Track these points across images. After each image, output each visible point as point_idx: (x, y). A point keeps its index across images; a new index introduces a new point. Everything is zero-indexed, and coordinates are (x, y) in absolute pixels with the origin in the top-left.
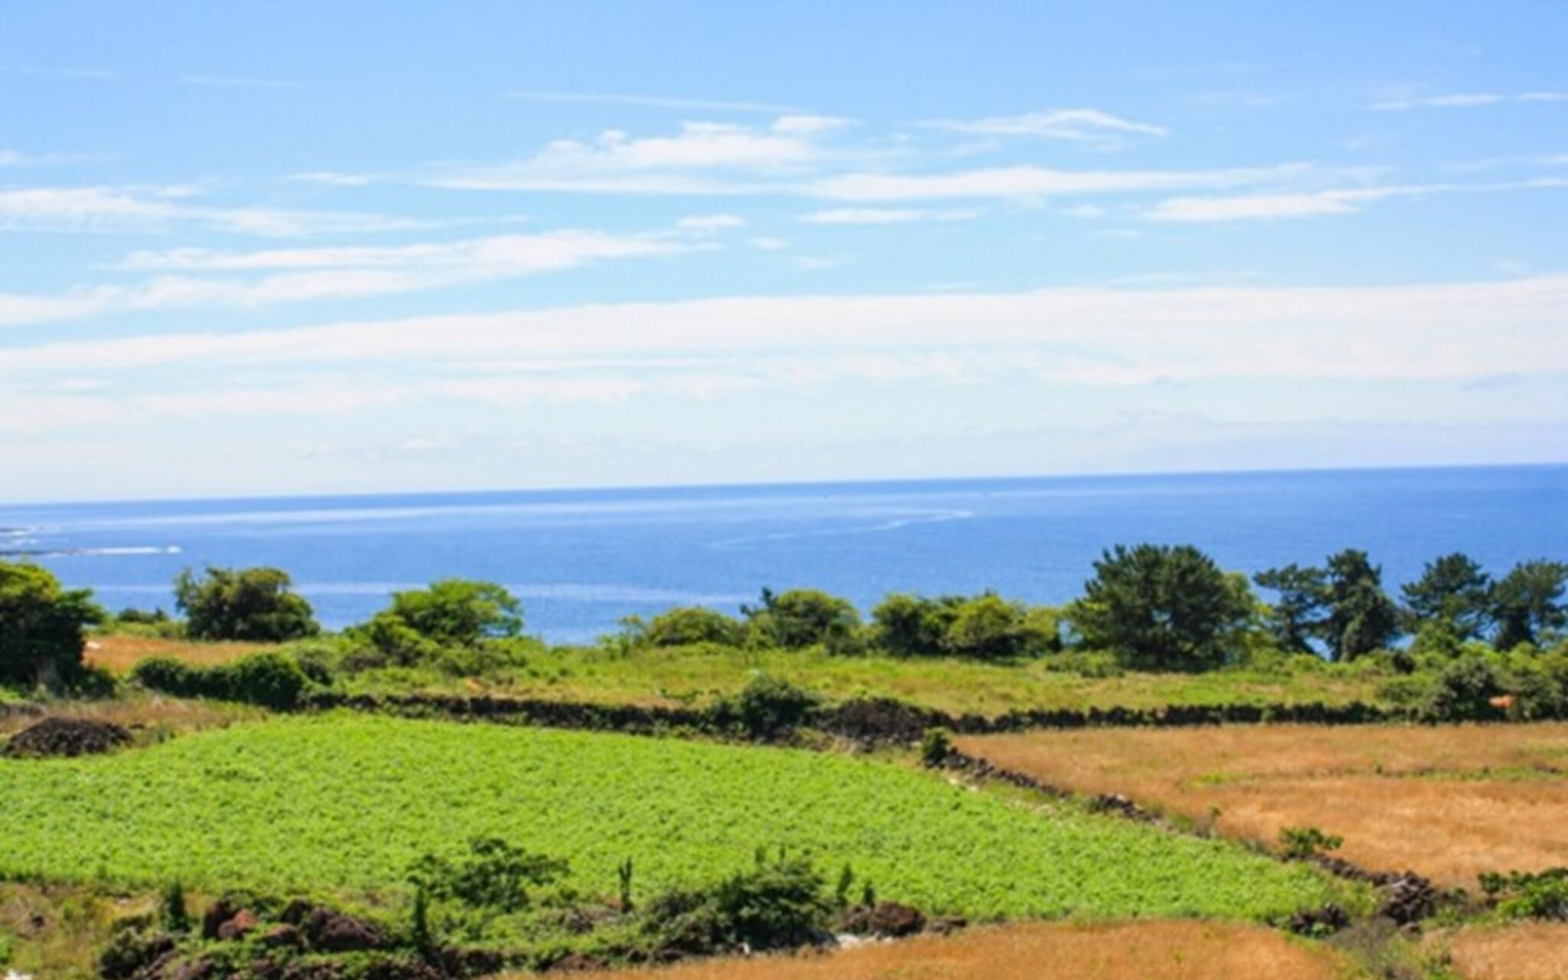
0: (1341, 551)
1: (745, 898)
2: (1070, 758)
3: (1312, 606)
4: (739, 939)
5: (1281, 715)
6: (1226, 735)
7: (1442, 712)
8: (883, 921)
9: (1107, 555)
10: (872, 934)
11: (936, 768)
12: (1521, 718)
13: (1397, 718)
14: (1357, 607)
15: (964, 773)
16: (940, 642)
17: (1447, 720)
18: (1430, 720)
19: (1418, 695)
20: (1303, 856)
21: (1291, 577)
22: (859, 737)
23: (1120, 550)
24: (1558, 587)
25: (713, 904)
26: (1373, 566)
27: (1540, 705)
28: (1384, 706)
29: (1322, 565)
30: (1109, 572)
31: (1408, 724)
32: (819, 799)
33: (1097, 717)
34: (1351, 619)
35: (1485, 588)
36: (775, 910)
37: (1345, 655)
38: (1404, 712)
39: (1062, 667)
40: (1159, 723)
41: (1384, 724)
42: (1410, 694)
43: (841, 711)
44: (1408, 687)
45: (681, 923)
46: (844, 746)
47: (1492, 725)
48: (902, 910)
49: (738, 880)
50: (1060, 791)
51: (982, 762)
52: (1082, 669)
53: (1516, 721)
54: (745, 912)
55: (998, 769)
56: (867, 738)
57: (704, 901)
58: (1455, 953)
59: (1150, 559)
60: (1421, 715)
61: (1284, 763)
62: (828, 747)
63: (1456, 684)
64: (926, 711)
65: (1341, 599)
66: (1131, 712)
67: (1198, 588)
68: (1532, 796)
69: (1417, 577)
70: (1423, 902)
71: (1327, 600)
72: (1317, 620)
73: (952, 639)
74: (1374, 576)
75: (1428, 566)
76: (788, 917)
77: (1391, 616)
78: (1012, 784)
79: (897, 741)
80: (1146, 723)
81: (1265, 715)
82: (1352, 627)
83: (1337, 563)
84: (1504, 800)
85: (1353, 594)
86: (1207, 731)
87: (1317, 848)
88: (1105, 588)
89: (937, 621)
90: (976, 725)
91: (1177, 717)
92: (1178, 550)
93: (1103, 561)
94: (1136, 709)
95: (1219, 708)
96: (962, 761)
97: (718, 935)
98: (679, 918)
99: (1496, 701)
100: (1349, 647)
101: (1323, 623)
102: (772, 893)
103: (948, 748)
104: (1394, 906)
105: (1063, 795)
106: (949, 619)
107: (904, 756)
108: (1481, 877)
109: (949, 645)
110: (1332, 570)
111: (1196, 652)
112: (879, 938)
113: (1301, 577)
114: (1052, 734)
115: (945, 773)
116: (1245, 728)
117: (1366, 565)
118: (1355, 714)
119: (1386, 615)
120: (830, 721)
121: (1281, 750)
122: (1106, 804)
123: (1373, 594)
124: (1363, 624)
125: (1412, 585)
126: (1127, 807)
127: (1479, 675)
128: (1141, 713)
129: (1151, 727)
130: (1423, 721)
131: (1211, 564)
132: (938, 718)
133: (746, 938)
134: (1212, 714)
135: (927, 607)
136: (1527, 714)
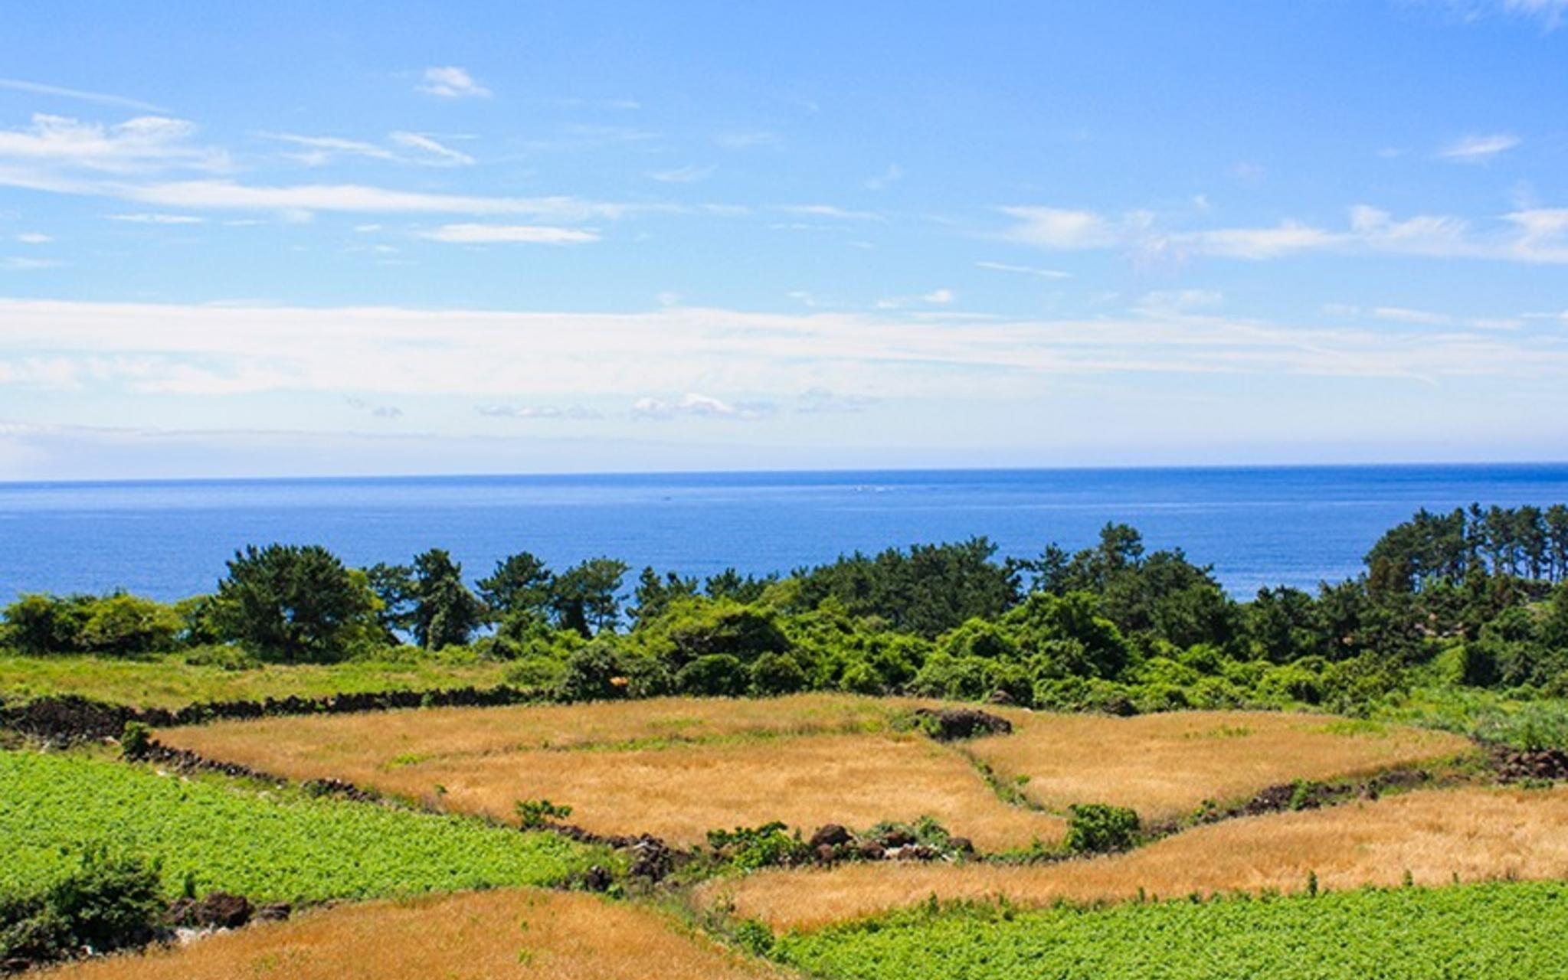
0: (427, 551)
1: (84, 900)
2: (267, 747)
3: (398, 600)
4: (81, 942)
5: (439, 700)
6: (394, 718)
7: (574, 693)
8: (214, 912)
9: (239, 555)
10: (207, 926)
11: (140, 761)
12: (640, 696)
13: (537, 699)
14: (442, 600)
15: (170, 765)
16: (75, 640)
17: (579, 699)
18: (566, 699)
19: (549, 678)
20: (541, 827)
21: (379, 574)
22: (52, 735)
23: (251, 551)
24: (615, 582)
25: (50, 908)
26: (454, 564)
27: (652, 683)
28: (526, 689)
29: (408, 563)
30: (241, 571)
31: (547, 704)
32: (43, 798)
33: (274, 707)
34: (437, 612)
35: (548, 582)
36: (117, 909)
37: (431, 644)
38: (543, 692)
39: (202, 661)
40: (332, 710)
41: (526, 705)
42: (540, 677)
43: (30, 709)
44: (538, 671)
45: (23, 931)
46: (37, 743)
47: (618, 702)
48: (231, 899)
49: (72, 881)
50: (276, 778)
51: (188, 753)
52: (224, 662)
53: (635, 698)
54: (85, 914)
55: (206, 759)
56: (60, 735)
57: (42, 906)
58: (736, 901)
59: (281, 559)
60: (557, 695)
61: (461, 743)
62: (21, 745)
63: (584, 667)
64: (113, 707)
65: (426, 594)
66: (305, 701)
67: (327, 584)
68: (685, 762)
69: (489, 574)
70: (665, 859)
71: (414, 594)
72: (402, 612)
73: (87, 636)
74: (455, 572)
75: (500, 564)
76: (130, 916)
77: (472, 609)
78: (222, 773)
79: (90, 738)
80: (320, 711)
81: (425, 699)
82: (436, 618)
83: (422, 561)
84: (664, 767)
85: (438, 589)
86: (374, 716)
87: (549, 818)
88: (240, 586)
89: (70, 619)
90: (162, 718)
91: (347, 704)
92: (305, 550)
93: (235, 561)
94: (308, 697)
95: (383, 695)
96: (167, 754)
97: (61, 938)
98: (20, 925)
99: (616, 681)
100: (434, 637)
101: (408, 616)
102: (112, 893)
103: (150, 741)
104: (643, 865)
105: (279, 782)
106: (83, 618)
107: (101, 751)
108: (710, 835)
109: (84, 642)
110: (418, 567)
111: (317, 643)
112: (214, 930)
113: (387, 575)
114: (234, 724)
115: (150, 765)
116: (406, 711)
117: (448, 562)
118: (501, 697)
119: (467, 607)
120: (19, 719)
121: (451, 731)
122: (326, 788)
123: (456, 588)
124: (447, 616)
125: (485, 581)
126: (351, 791)
127: (605, 658)
128: (313, 702)
129: (325, 714)
130: (559, 701)
131: (338, 563)
132: (126, 714)
133: (88, 940)
134: (377, 700)
135: (58, 605)
136: (643, 691)
